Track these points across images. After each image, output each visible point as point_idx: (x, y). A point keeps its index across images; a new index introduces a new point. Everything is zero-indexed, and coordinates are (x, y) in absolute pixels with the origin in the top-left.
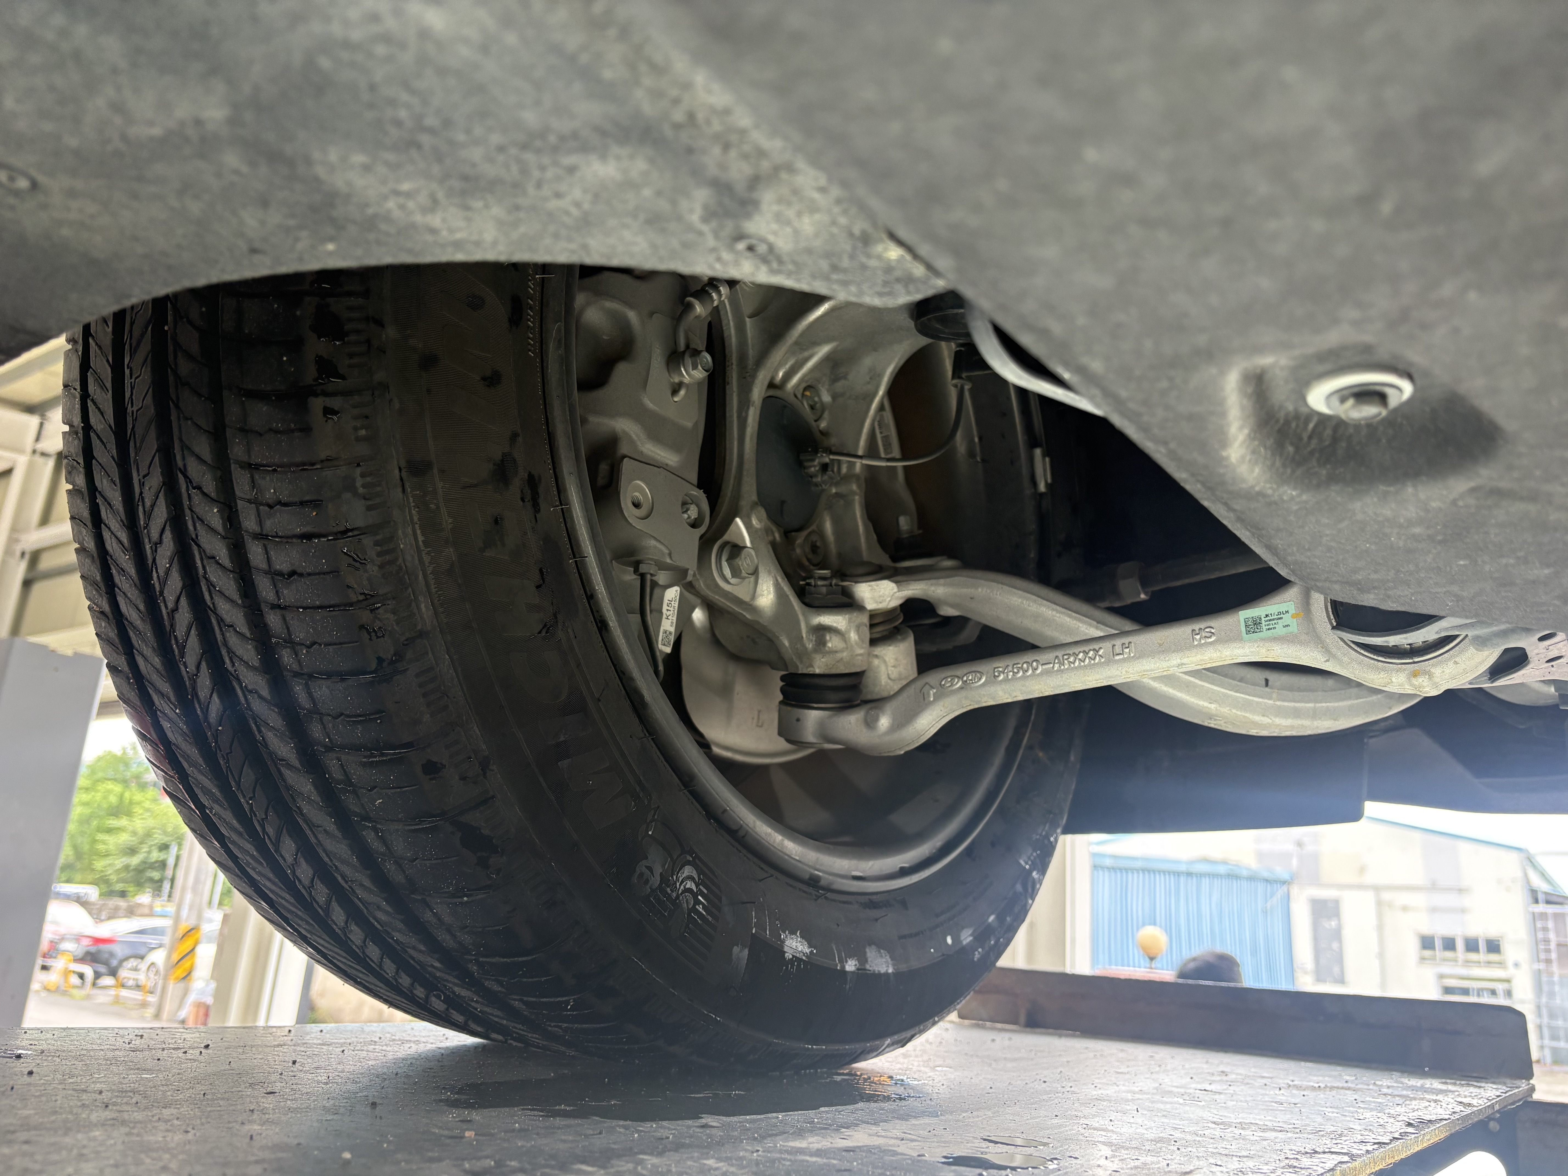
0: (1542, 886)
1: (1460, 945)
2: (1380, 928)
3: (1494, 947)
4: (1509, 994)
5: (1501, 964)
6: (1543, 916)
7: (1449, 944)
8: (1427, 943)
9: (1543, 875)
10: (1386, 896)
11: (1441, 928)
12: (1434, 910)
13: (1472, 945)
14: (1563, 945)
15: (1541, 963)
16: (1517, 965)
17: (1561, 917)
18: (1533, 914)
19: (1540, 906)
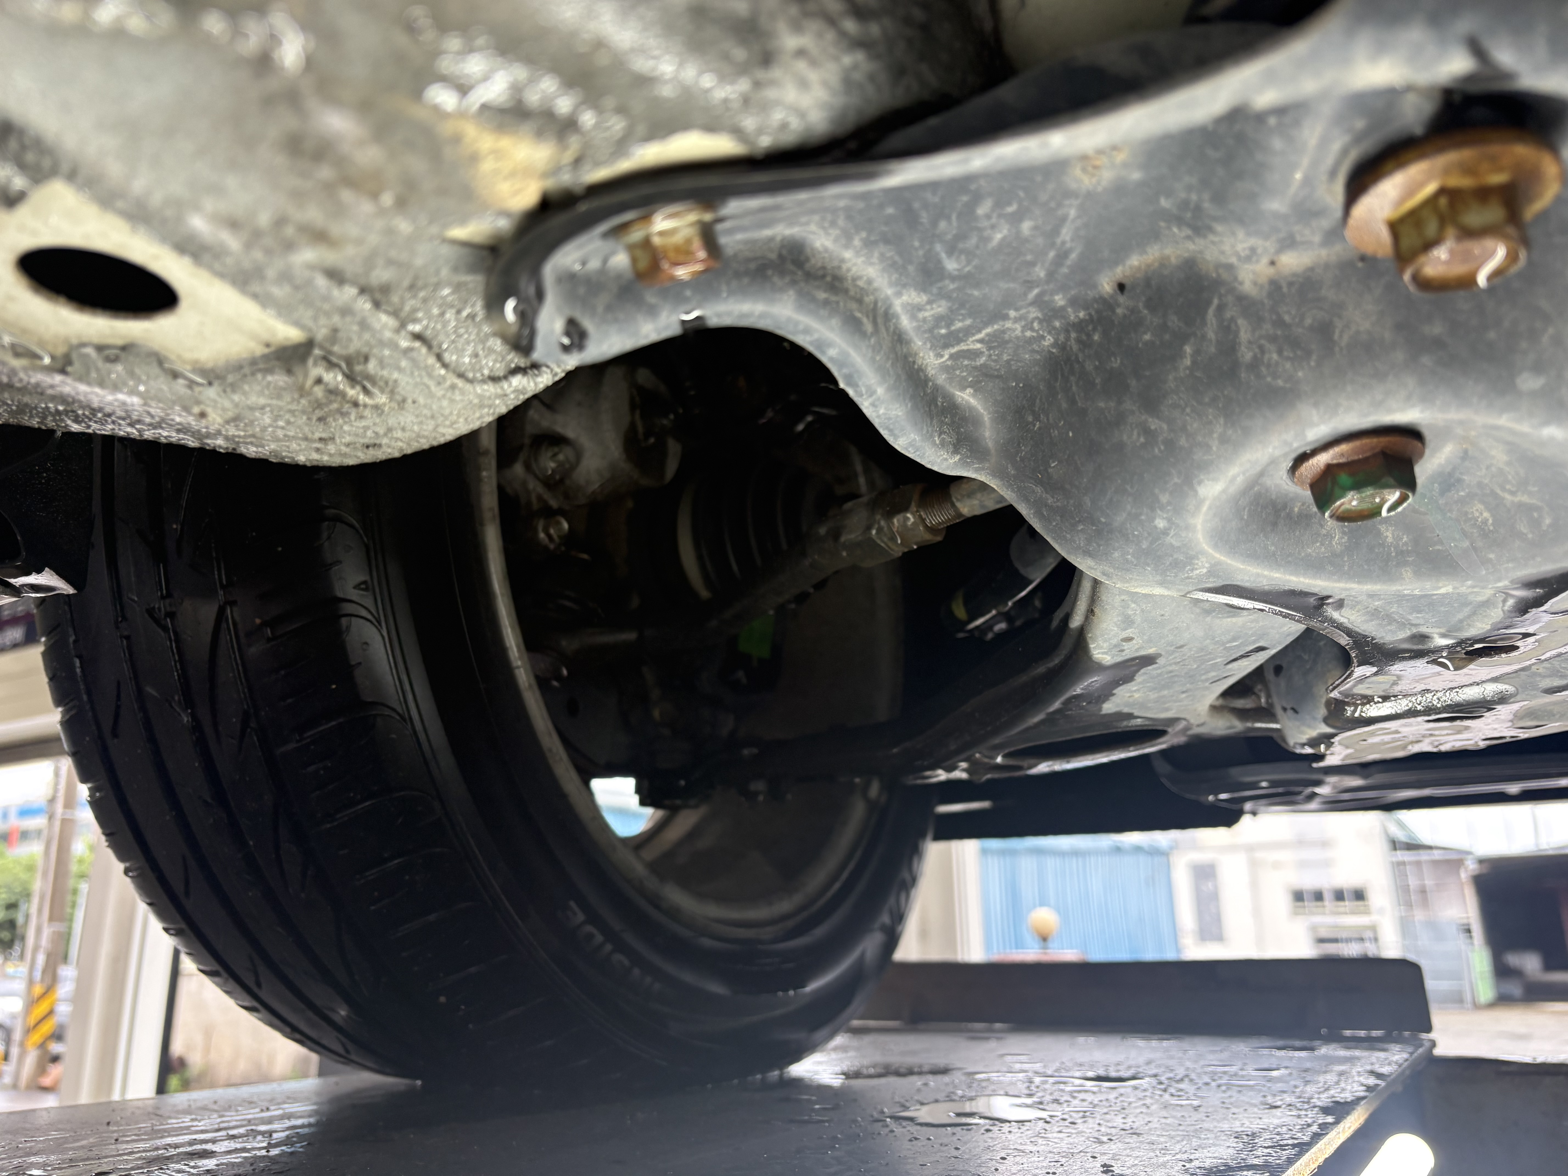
0: (1401, 836)
1: (1327, 896)
2: (1255, 885)
3: (1359, 895)
4: (1376, 940)
5: (1367, 912)
6: (1403, 863)
7: (1318, 896)
8: (1299, 896)
9: (1401, 825)
10: (1259, 855)
11: (1309, 881)
12: (1302, 865)
13: (1339, 896)
14: (1423, 891)
15: (1402, 907)
16: (1381, 911)
17: (1418, 864)
18: (1393, 863)
19: (1398, 852)
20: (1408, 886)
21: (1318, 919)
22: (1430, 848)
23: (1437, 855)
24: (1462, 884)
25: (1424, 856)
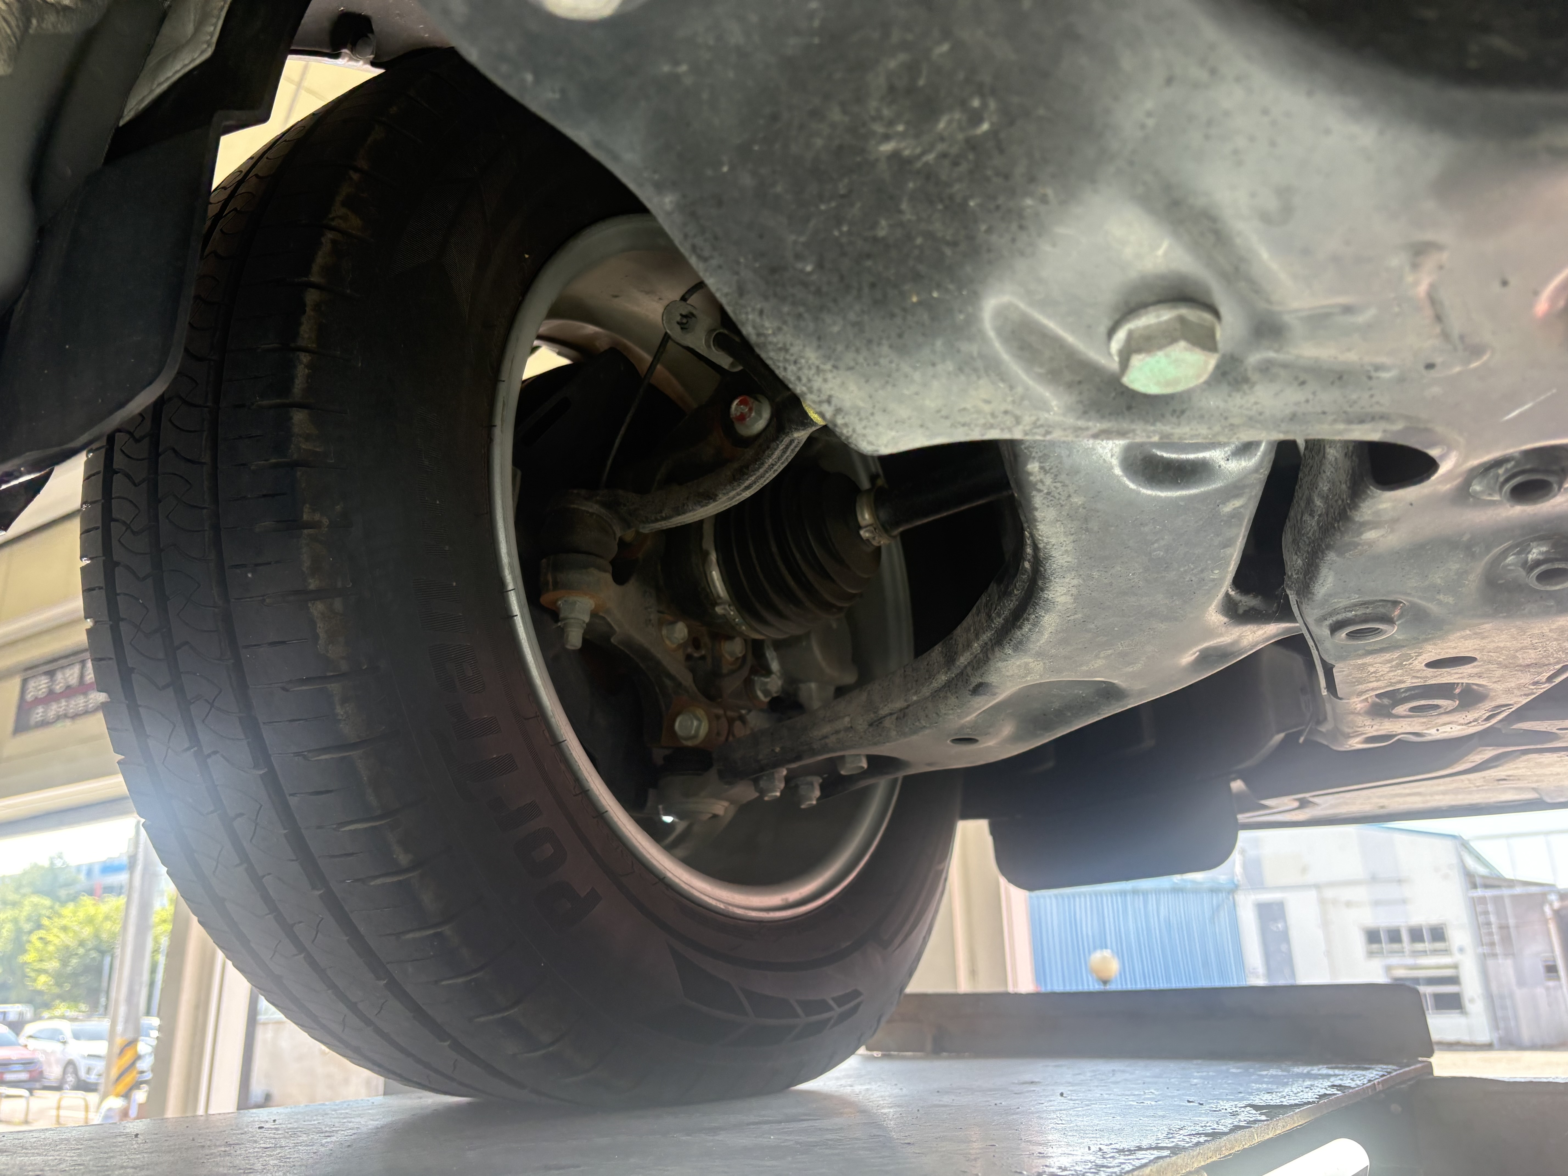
0: (1479, 870)
1: (1405, 936)
2: (1325, 924)
3: (1438, 934)
5: (1446, 952)
7: (1395, 936)
8: (1373, 936)
9: (1478, 858)
11: (1385, 920)
12: (1377, 903)
13: (1416, 935)
14: (1504, 928)
15: (1485, 947)
16: (1461, 950)
17: (1498, 900)
18: (1473, 899)
19: (1479, 890)
20: (1489, 924)
21: (1394, 960)
22: (1511, 883)
23: (1518, 890)
24: (1546, 922)
25: (1506, 892)
